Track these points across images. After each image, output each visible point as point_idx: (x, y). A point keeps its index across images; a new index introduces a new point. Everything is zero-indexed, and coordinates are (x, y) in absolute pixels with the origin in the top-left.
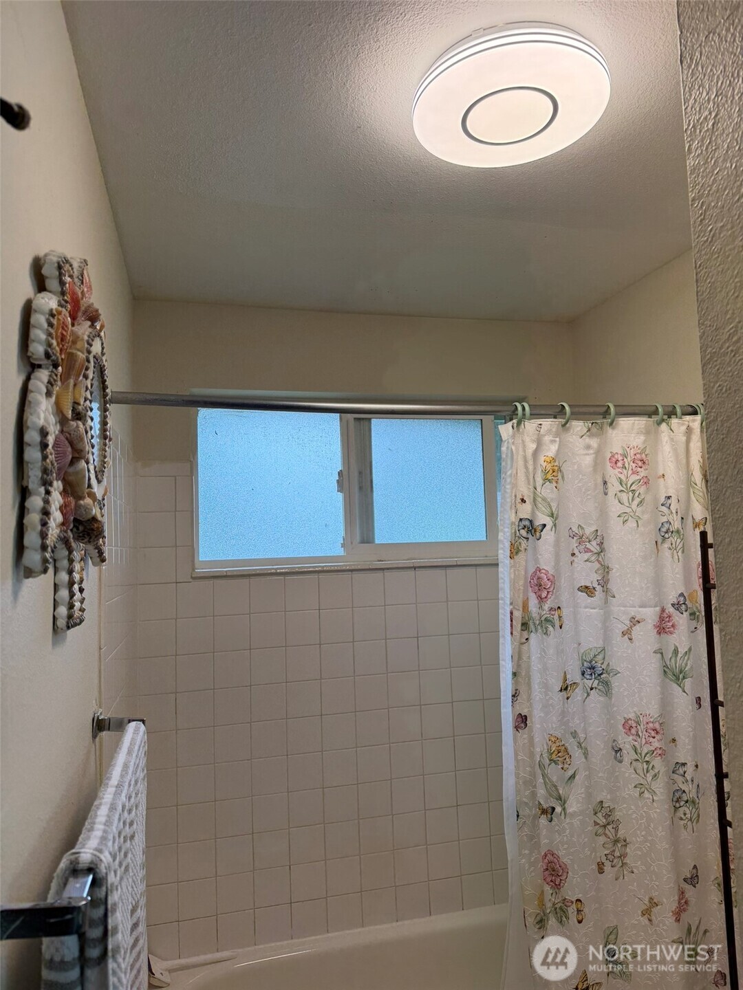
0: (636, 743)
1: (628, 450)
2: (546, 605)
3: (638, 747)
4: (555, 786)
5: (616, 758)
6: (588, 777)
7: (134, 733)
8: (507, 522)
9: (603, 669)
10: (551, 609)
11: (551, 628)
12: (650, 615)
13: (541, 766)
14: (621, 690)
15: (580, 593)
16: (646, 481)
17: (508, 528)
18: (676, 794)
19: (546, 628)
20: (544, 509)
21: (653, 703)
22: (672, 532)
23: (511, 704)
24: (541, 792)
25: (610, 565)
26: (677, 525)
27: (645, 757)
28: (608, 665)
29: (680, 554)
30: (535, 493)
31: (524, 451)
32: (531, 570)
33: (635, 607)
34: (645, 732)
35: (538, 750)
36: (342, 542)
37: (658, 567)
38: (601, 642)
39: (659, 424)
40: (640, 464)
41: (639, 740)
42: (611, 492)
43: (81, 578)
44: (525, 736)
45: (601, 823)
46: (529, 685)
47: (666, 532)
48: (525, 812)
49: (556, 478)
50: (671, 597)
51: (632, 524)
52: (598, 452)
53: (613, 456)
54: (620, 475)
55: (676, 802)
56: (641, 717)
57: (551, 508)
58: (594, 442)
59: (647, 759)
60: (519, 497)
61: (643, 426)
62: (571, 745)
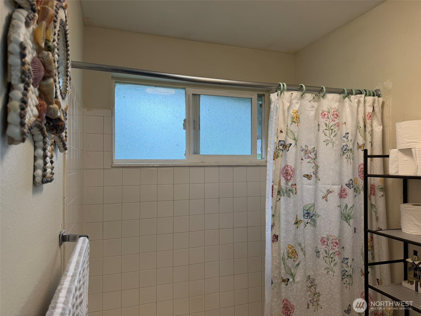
0: (327, 249)
1: (330, 109)
2: (290, 183)
3: (327, 251)
4: (290, 269)
5: (317, 256)
6: (305, 265)
7: (83, 243)
8: (272, 142)
9: (313, 214)
10: (292, 185)
11: (291, 194)
12: (336, 188)
13: (283, 259)
14: (321, 224)
15: (304, 178)
16: (338, 125)
17: (273, 145)
18: (343, 272)
19: (289, 194)
20: (291, 136)
21: (336, 230)
22: (348, 150)
23: (271, 230)
24: (283, 271)
25: (318, 165)
26: (350, 146)
27: (331, 255)
28: (315, 212)
29: (351, 160)
30: (287, 128)
31: (283, 107)
32: (283, 166)
33: (330, 185)
34: (331, 244)
35: (282, 251)
36: (185, 153)
37: (341, 166)
38: (313, 201)
39: (344, 98)
40: (336, 116)
41: (328, 247)
42: (321, 129)
43: (51, 155)
44: (277, 245)
45: (309, 285)
46: (279, 221)
47: (345, 150)
48: (275, 281)
49: (297, 121)
50: (345, 181)
51: (330, 145)
52: (317, 110)
53: (323, 112)
54: (326, 122)
55: (343, 276)
56: (330, 237)
57: (294, 136)
58: (316, 104)
59: (331, 256)
60: (279, 130)
61: (338, 98)
62: (298, 249)
